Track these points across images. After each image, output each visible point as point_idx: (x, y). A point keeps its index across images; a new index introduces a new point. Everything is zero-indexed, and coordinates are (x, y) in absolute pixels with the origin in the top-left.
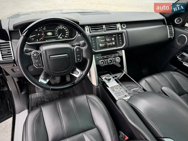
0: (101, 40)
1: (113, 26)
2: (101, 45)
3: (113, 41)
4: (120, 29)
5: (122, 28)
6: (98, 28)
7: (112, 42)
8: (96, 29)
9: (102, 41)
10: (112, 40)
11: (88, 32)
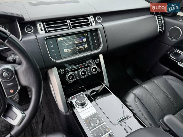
0: (66, 42)
1: (83, 21)
2: (66, 51)
3: (85, 42)
4: (94, 24)
5: (96, 22)
6: (59, 25)
7: (84, 45)
8: (55, 25)
9: (67, 44)
10: (83, 42)
11: (42, 32)
